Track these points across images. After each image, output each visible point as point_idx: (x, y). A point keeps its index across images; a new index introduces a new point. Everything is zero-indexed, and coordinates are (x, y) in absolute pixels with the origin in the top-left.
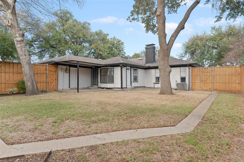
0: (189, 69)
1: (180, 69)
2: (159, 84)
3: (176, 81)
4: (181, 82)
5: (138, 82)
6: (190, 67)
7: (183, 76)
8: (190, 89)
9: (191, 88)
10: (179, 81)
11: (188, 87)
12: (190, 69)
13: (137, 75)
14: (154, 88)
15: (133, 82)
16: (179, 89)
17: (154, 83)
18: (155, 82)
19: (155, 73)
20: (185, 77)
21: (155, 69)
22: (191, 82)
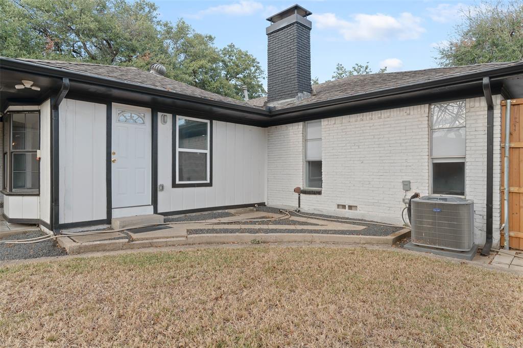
0: (491, 107)
1: (430, 116)
2: (318, 196)
3: (407, 186)
4: (435, 191)
5: (210, 185)
6: (497, 100)
7: (447, 153)
8: (496, 236)
9: (506, 235)
10: (424, 187)
11: (480, 222)
12: (497, 112)
13: (208, 152)
14: (298, 212)
15: (174, 185)
16: (418, 239)
17: (299, 191)
18: (302, 185)
19: (305, 140)
20: (463, 164)
21: (301, 124)
22: (502, 192)
